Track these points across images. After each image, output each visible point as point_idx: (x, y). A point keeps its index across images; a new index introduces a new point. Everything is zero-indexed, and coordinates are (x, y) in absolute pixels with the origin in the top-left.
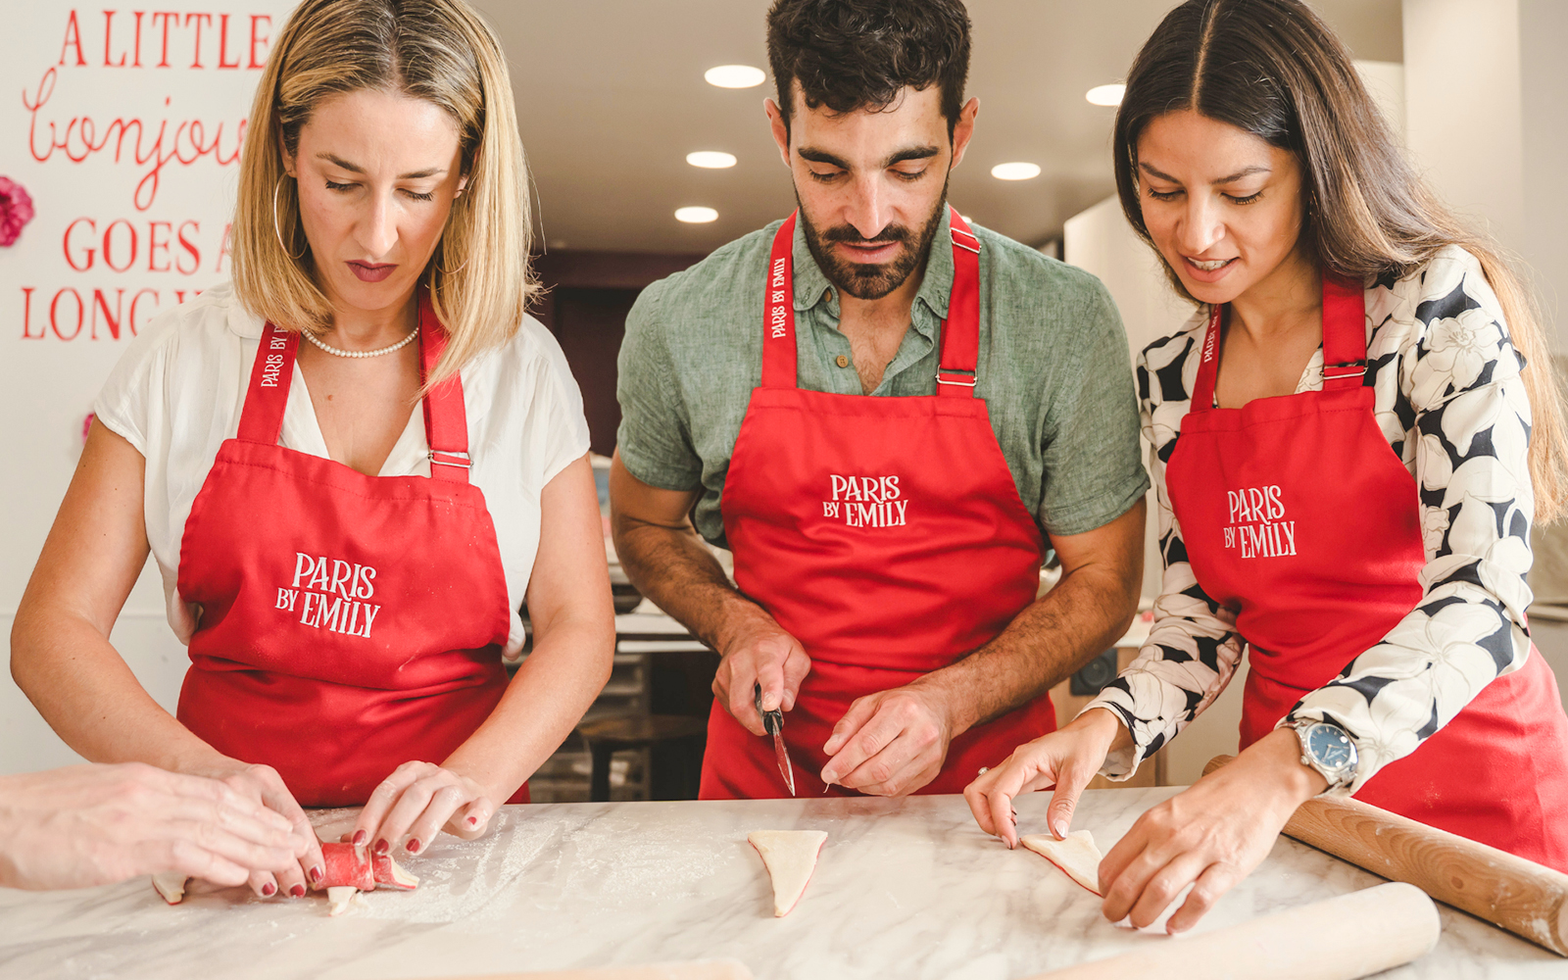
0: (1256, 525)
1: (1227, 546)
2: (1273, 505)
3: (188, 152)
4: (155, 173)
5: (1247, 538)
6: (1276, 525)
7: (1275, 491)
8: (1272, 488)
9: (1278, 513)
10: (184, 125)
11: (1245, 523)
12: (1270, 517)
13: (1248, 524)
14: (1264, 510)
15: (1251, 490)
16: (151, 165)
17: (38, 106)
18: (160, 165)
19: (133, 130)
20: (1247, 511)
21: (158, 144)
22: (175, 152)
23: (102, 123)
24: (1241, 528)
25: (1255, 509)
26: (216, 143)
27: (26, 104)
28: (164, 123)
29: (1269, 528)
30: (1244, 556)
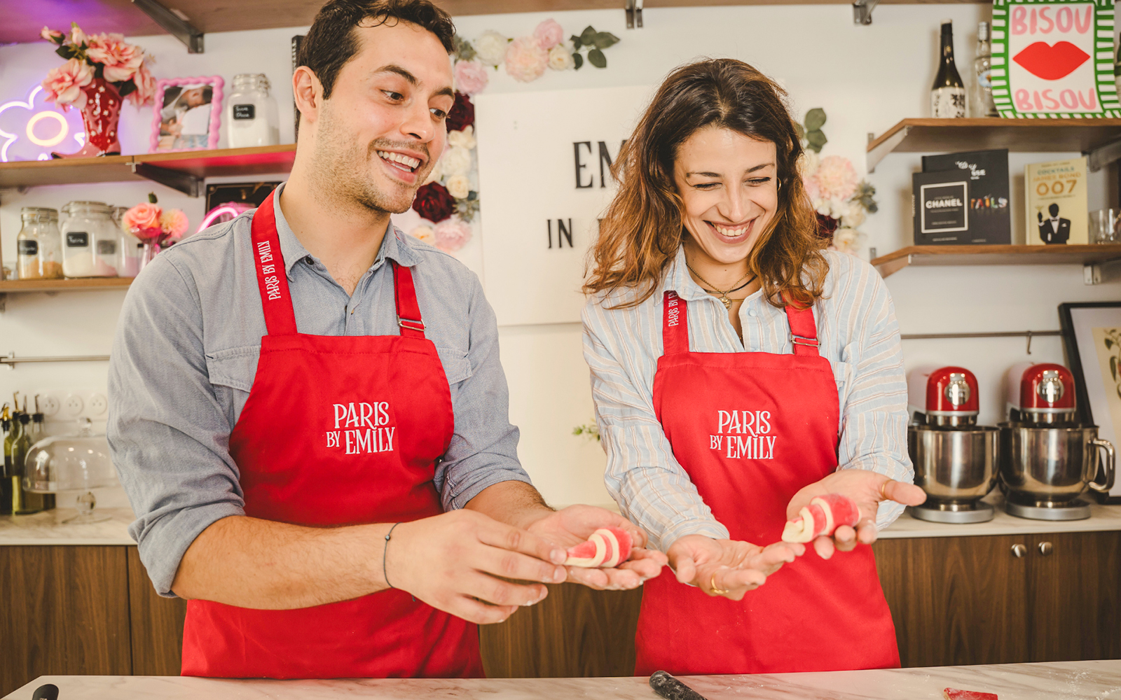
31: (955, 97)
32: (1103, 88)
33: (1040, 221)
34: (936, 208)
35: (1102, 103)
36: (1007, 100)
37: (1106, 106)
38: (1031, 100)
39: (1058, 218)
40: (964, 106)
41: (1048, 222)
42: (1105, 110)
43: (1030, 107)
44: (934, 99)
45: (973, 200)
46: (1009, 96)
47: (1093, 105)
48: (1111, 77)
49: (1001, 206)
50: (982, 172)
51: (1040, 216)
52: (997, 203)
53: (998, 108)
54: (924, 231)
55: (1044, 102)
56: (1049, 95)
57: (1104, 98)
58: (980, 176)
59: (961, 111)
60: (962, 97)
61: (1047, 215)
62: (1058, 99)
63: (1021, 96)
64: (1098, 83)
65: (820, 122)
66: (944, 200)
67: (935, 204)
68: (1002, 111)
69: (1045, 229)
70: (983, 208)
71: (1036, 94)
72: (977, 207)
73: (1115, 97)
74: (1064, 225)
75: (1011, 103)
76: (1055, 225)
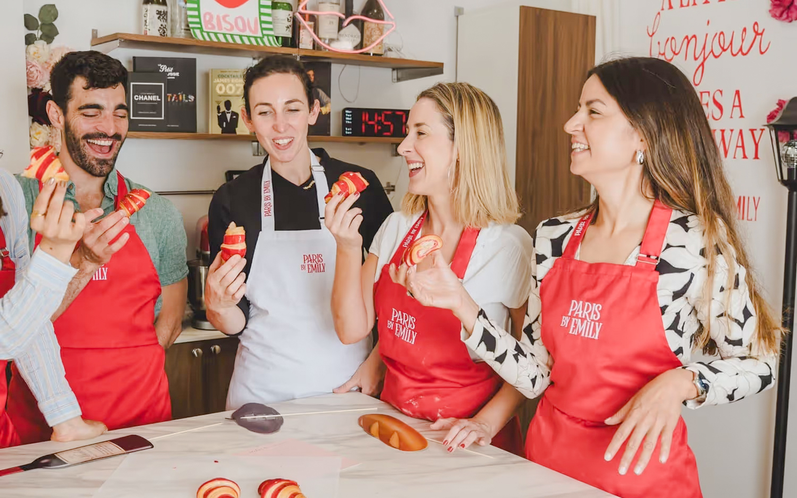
0: (583, 320)
1: (562, 325)
2: (595, 313)
3: (717, 51)
4: (702, 64)
5: (575, 325)
6: (593, 323)
7: (598, 307)
8: (598, 305)
9: (596, 317)
10: (716, 34)
11: (577, 317)
12: (591, 318)
13: (578, 318)
14: (590, 314)
15: (587, 303)
16: (701, 60)
17: (653, 34)
18: (705, 59)
19: (693, 40)
20: (580, 312)
21: (704, 48)
22: (712, 51)
23: (679, 39)
24: (574, 319)
25: (585, 312)
26: (731, 43)
27: (648, 34)
28: (707, 35)
29: (589, 323)
30: (570, 332)
31: (159, 13)
32: (264, 18)
33: (219, 112)
34: (141, 101)
35: (262, 29)
36: (197, 20)
37: (265, 32)
38: (215, 22)
39: (230, 111)
40: (166, 20)
41: (224, 113)
42: (264, 35)
43: (213, 27)
44: (144, 12)
45: (170, 95)
46: (199, 17)
47: (256, 31)
48: (269, 11)
49: (190, 101)
50: (177, 74)
51: (219, 108)
52: (187, 98)
53: (191, 25)
54: (132, 118)
55: (224, 25)
56: (227, 19)
57: (264, 26)
58: (176, 77)
59: (164, 24)
60: (165, 13)
61: (223, 109)
62: (234, 24)
63: (208, 18)
64: (261, 14)
65: (53, 18)
66: (147, 95)
67: (141, 98)
68: (194, 28)
69: (222, 119)
70: (177, 101)
71: (218, 17)
72: (173, 100)
73: (270, 26)
74: (235, 117)
75: (200, 23)
76: (229, 116)
